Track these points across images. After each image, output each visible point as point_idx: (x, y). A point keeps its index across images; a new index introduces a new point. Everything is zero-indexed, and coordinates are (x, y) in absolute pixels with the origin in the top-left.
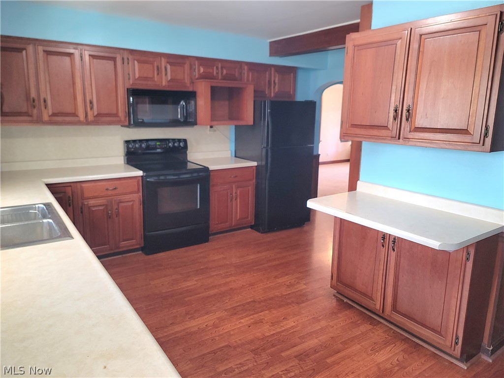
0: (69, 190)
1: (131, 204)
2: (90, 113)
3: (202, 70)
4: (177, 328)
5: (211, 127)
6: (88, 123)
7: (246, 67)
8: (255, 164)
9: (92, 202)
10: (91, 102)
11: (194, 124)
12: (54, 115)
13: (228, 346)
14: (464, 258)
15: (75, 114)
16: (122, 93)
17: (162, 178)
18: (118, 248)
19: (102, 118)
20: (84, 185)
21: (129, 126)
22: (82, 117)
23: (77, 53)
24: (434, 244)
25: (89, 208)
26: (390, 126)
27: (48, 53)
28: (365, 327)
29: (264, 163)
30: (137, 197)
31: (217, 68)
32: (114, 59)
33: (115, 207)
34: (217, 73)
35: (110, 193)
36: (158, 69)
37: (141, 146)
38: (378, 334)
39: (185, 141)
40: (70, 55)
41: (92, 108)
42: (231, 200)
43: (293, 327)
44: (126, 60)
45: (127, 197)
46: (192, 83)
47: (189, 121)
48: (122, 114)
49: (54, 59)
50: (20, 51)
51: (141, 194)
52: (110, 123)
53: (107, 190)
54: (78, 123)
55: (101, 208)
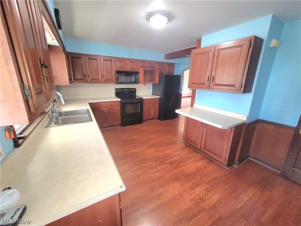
0: (96, 105)
1: (117, 110)
2: (103, 79)
3: (141, 64)
4: (130, 152)
5: (144, 84)
6: (102, 82)
7: (156, 63)
8: (159, 97)
9: (104, 109)
10: (104, 76)
11: (138, 83)
12: (92, 80)
13: (147, 158)
14: (230, 132)
15: (98, 80)
16: (114, 72)
17: (127, 101)
19: (107, 81)
20: (101, 103)
21: (116, 84)
22: (101, 80)
23: (99, 59)
24: (220, 127)
26: (206, 84)
27: (89, 59)
28: (194, 154)
29: (162, 97)
30: (118, 108)
31: (146, 64)
32: (111, 61)
33: (112, 111)
34: (146, 65)
35: (110, 106)
36: (126, 64)
37: (120, 90)
38: (198, 156)
39: (135, 89)
40: (97, 59)
41: (104, 78)
42: (151, 109)
43: (169, 153)
44: (115, 61)
45: (115, 108)
46: (138, 69)
47: (136, 82)
48: (114, 79)
49: (91, 61)
50: (80, 58)
51: (120, 107)
52: (110, 83)
53: (109, 105)
54: (99, 83)
55: (107, 111)
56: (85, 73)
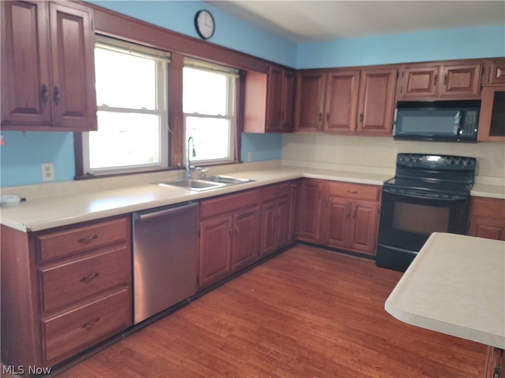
0: (321, 185)
1: (369, 210)
2: (360, 125)
3: (499, 73)
6: (356, 133)
9: (335, 200)
10: (362, 116)
11: (473, 140)
12: (333, 126)
15: (347, 126)
16: (392, 106)
17: (402, 191)
18: (351, 248)
19: (370, 130)
20: (331, 184)
22: (352, 128)
23: (357, 74)
25: (332, 204)
27: (336, 78)
30: (371, 207)
32: (387, 75)
33: (354, 209)
35: (350, 195)
36: (436, 78)
39: (475, 160)
40: (348, 77)
41: (362, 120)
44: (400, 75)
45: (366, 203)
47: (465, 134)
48: (387, 126)
49: (339, 81)
50: (317, 78)
51: (380, 203)
52: (376, 135)
53: (349, 192)
54: (349, 133)
55: (342, 207)
56: (321, 111)
